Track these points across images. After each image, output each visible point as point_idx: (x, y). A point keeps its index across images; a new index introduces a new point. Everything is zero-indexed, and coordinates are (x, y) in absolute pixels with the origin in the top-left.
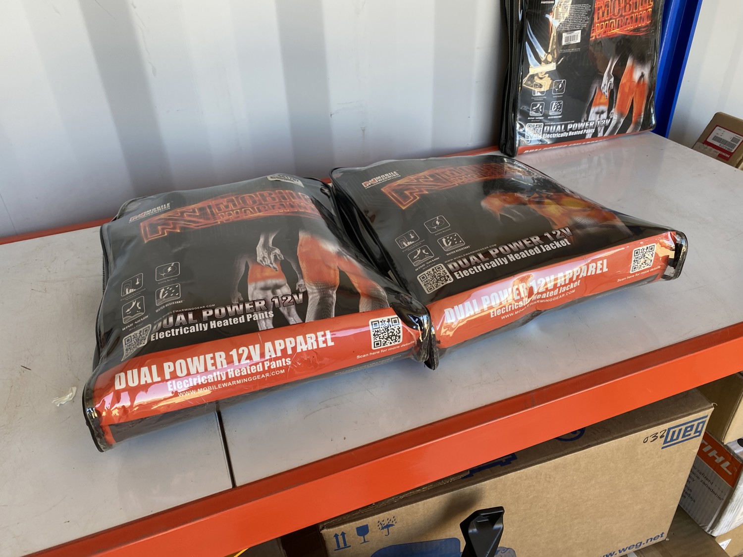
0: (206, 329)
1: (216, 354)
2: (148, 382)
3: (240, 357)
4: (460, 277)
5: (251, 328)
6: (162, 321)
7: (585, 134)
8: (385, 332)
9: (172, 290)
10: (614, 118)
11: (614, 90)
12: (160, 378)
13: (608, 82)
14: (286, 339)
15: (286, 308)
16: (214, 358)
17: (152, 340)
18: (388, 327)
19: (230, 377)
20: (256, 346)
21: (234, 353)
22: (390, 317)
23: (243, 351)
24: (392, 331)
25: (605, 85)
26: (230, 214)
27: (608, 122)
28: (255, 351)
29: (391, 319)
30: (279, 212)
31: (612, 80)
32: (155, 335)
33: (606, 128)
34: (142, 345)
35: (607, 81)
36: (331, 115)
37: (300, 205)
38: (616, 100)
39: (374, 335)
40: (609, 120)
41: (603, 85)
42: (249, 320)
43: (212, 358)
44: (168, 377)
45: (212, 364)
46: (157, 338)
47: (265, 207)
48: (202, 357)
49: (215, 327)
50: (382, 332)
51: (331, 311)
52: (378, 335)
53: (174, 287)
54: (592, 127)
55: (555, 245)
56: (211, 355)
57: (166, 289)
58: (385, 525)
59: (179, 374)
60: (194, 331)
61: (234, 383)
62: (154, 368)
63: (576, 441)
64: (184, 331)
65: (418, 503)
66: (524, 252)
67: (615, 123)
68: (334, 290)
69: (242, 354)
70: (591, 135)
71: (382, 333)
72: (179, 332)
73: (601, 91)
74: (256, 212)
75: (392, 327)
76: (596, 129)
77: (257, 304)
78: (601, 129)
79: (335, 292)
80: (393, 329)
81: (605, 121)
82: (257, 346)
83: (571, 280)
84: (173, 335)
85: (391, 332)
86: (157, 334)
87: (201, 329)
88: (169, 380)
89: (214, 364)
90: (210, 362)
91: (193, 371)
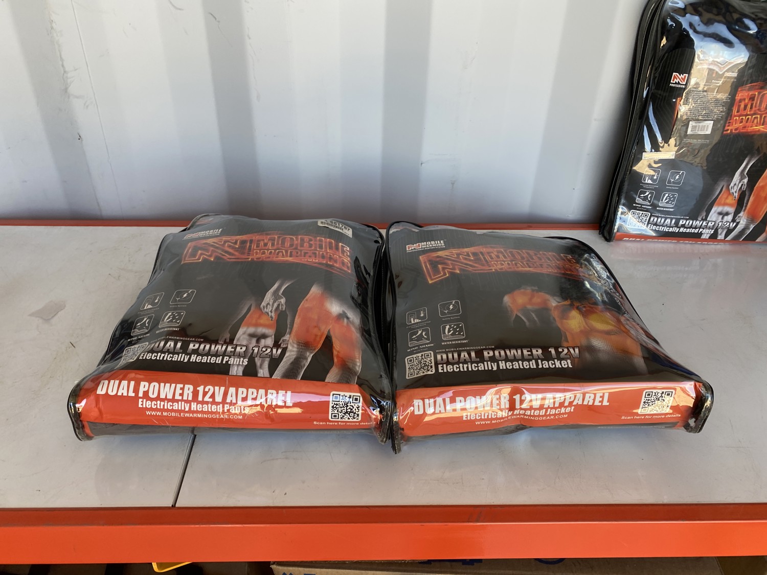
0: (186, 360)
1: (186, 385)
2: (124, 395)
3: (205, 394)
4: (442, 371)
5: (223, 370)
6: (156, 343)
7: (701, 234)
8: (343, 407)
9: (177, 316)
10: (741, 222)
11: (747, 192)
12: (134, 394)
13: (740, 182)
14: (249, 389)
15: (261, 359)
16: (182, 389)
17: (141, 358)
18: (348, 403)
19: (192, 409)
20: (221, 388)
21: (201, 389)
22: (352, 394)
23: (209, 389)
24: (352, 408)
25: (735, 184)
26: (264, 253)
27: (732, 225)
28: (219, 392)
29: (353, 396)
30: (307, 261)
31: (746, 180)
32: (144, 355)
33: (729, 231)
34: (132, 360)
35: (738, 181)
36: (422, 164)
37: (332, 257)
38: (747, 204)
39: (333, 407)
40: (735, 224)
41: (732, 184)
42: (224, 362)
43: (181, 389)
44: (141, 395)
45: (180, 394)
46: (144, 358)
47: (297, 253)
48: (173, 385)
49: (194, 361)
50: (341, 406)
51: (299, 373)
52: (337, 408)
53: (179, 314)
54: (711, 227)
55: (555, 364)
56: (182, 386)
57: (172, 314)
59: (151, 395)
60: (176, 360)
61: (195, 415)
62: (132, 383)
63: (551, 566)
64: (168, 357)
65: (367, 572)
66: (518, 362)
67: (742, 228)
68: (311, 353)
69: (207, 392)
70: (709, 235)
72: (164, 357)
73: (729, 191)
74: (287, 256)
75: (352, 404)
76: (716, 231)
77: (238, 349)
78: (723, 231)
79: (312, 355)
80: (352, 406)
81: (728, 224)
82: (223, 389)
83: (562, 405)
84: (158, 358)
85: (350, 408)
86: (146, 353)
87: (182, 360)
88: (141, 398)
89: (181, 395)
90: (178, 391)
91: (162, 396)
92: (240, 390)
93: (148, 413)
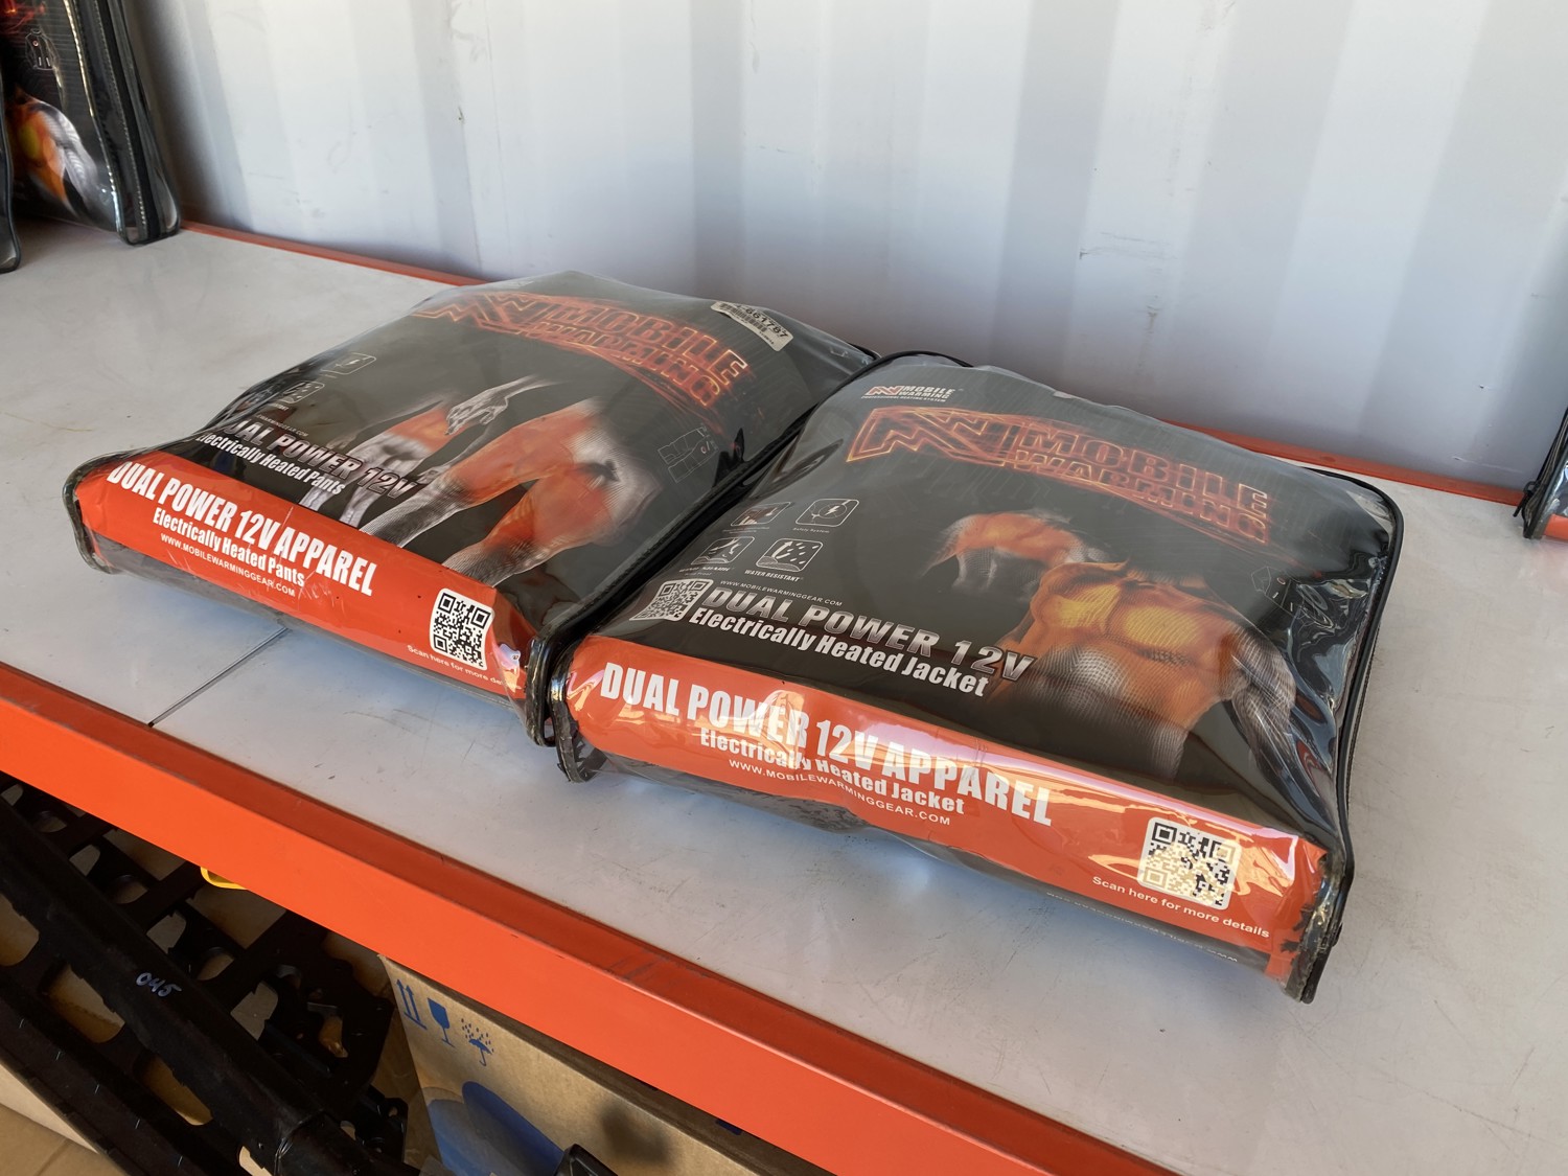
0: (254, 461)
1: (228, 503)
2: (138, 493)
3: (249, 525)
4: (697, 622)
5: (292, 491)
8: (454, 627)
12: (153, 495)
14: (316, 541)
16: (221, 508)
18: (463, 621)
19: (223, 551)
20: (276, 523)
21: (246, 515)
22: (477, 605)
23: (258, 521)
24: (468, 634)
28: (270, 528)
29: (478, 609)
39: (437, 620)
42: (306, 481)
43: (220, 506)
44: (162, 500)
45: (215, 515)
48: (212, 497)
49: (265, 464)
50: (451, 623)
51: (407, 536)
52: (443, 626)
55: (945, 676)
56: (223, 502)
58: (476, 1037)
59: (175, 505)
60: (241, 455)
61: (226, 565)
62: (161, 477)
64: (234, 448)
68: (460, 507)
69: (253, 525)
71: (451, 627)
72: (228, 446)
75: (471, 626)
77: (345, 466)
79: (456, 511)
80: (469, 630)
82: (277, 525)
83: (927, 782)
84: (219, 446)
85: (465, 634)
87: (249, 458)
88: (160, 506)
89: (216, 518)
90: (214, 511)
91: (189, 513)
92: (302, 536)
93: (164, 538)
